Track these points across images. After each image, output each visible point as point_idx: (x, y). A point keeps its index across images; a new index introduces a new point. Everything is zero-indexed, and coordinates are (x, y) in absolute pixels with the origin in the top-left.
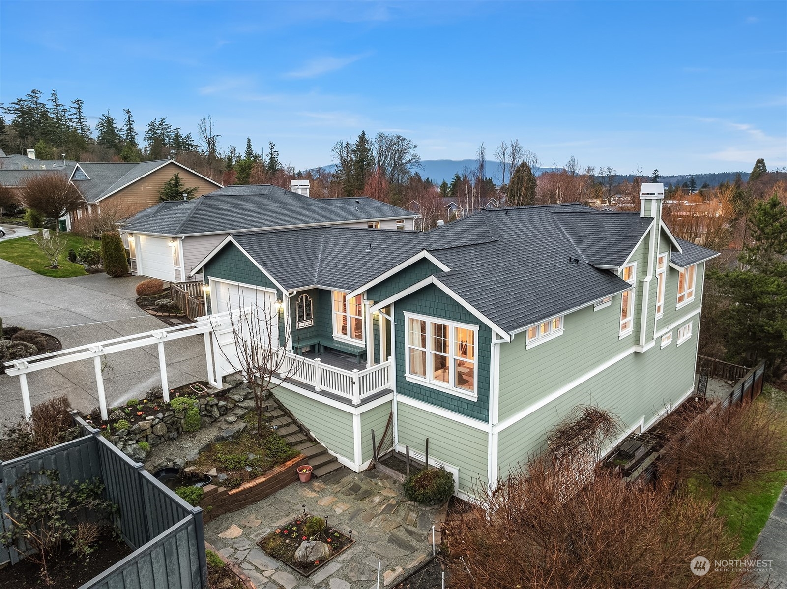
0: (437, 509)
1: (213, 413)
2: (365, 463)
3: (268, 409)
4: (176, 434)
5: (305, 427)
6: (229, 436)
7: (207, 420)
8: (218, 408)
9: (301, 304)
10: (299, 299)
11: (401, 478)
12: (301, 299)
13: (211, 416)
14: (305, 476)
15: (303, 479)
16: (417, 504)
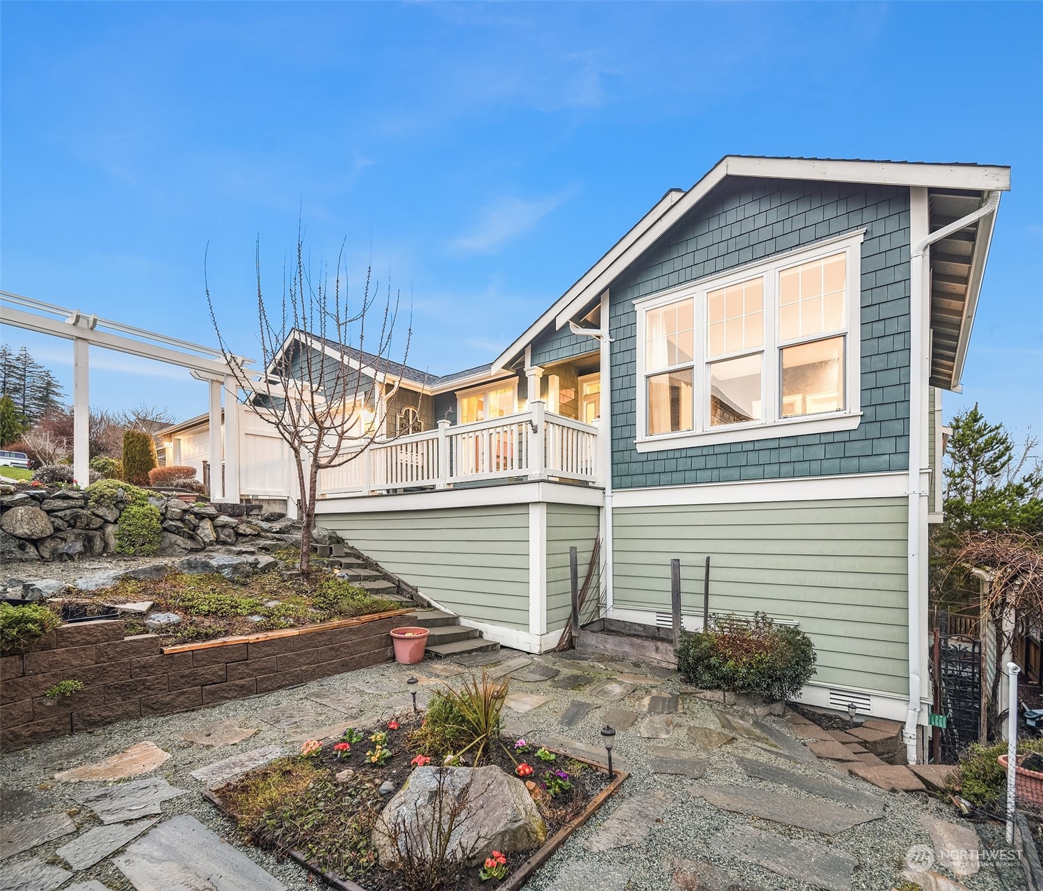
0: (779, 716)
1: (199, 532)
2: (552, 634)
3: (331, 553)
4: (78, 547)
5: (407, 585)
6: (226, 566)
7: (179, 542)
8: (215, 527)
9: (404, 421)
10: (403, 412)
11: (654, 655)
12: (405, 413)
13: (192, 538)
14: (411, 645)
15: (404, 651)
16: (730, 697)
